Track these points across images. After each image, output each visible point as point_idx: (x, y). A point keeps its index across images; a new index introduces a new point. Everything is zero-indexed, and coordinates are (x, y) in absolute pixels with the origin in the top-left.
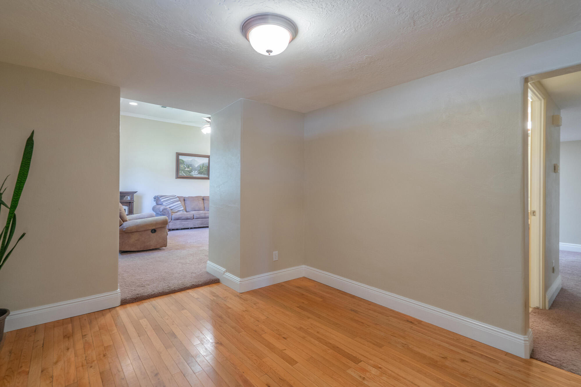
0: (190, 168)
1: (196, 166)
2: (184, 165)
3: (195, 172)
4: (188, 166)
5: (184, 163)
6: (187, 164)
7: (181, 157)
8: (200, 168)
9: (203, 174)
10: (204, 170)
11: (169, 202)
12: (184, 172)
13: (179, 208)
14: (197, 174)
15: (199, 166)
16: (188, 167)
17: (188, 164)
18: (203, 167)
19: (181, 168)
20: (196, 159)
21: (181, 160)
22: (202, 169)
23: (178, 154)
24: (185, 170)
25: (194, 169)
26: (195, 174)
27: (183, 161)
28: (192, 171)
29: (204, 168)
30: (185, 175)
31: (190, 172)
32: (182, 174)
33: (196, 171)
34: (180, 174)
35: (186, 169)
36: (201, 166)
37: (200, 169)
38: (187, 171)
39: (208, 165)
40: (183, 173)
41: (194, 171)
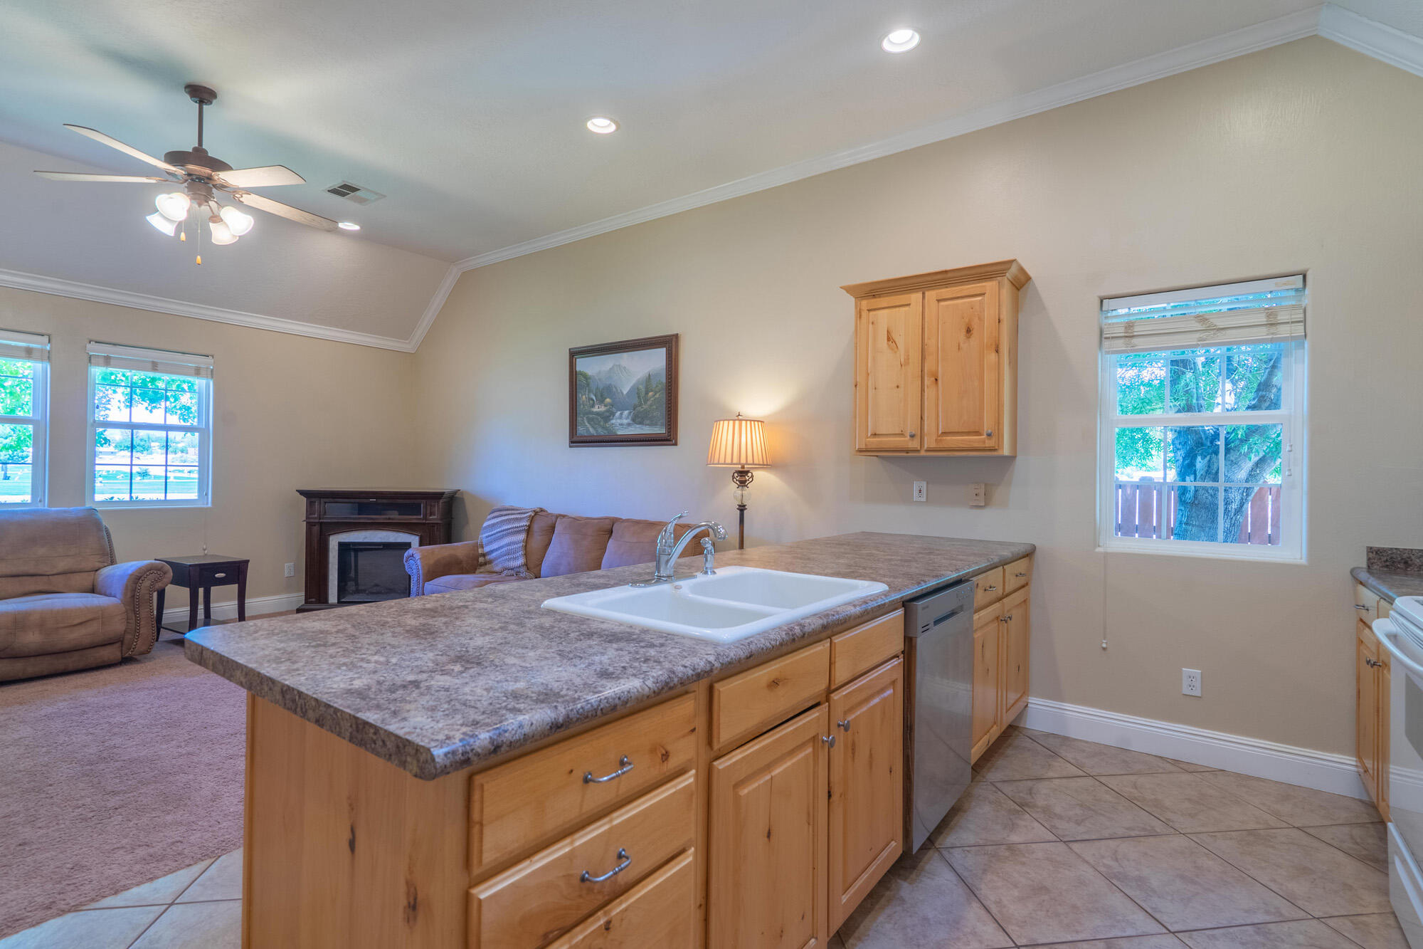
0: (608, 400)
1: (625, 392)
2: (589, 392)
3: (621, 417)
4: (602, 396)
5: (588, 385)
6: (597, 388)
7: (583, 365)
8: (639, 397)
9: (648, 422)
10: (651, 405)
11: (496, 531)
12: (590, 420)
13: (509, 560)
14: (629, 425)
15: (635, 390)
16: (601, 401)
17: (601, 386)
18: (647, 393)
19: (582, 406)
20: (625, 359)
21: (581, 374)
22: (645, 402)
23: (574, 354)
24: (592, 413)
25: (617, 405)
26: (622, 424)
27: (586, 377)
28: (613, 414)
29: (651, 394)
30: (591, 430)
31: (607, 417)
32: (585, 429)
33: (626, 413)
34: (581, 430)
35: (596, 409)
36: (641, 387)
37: (636, 401)
38: (597, 414)
39: (664, 380)
40: (587, 424)
41: (619, 412)
